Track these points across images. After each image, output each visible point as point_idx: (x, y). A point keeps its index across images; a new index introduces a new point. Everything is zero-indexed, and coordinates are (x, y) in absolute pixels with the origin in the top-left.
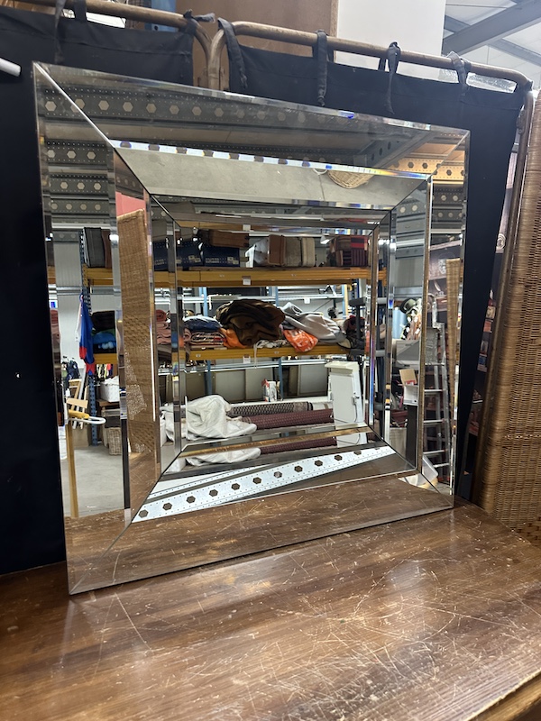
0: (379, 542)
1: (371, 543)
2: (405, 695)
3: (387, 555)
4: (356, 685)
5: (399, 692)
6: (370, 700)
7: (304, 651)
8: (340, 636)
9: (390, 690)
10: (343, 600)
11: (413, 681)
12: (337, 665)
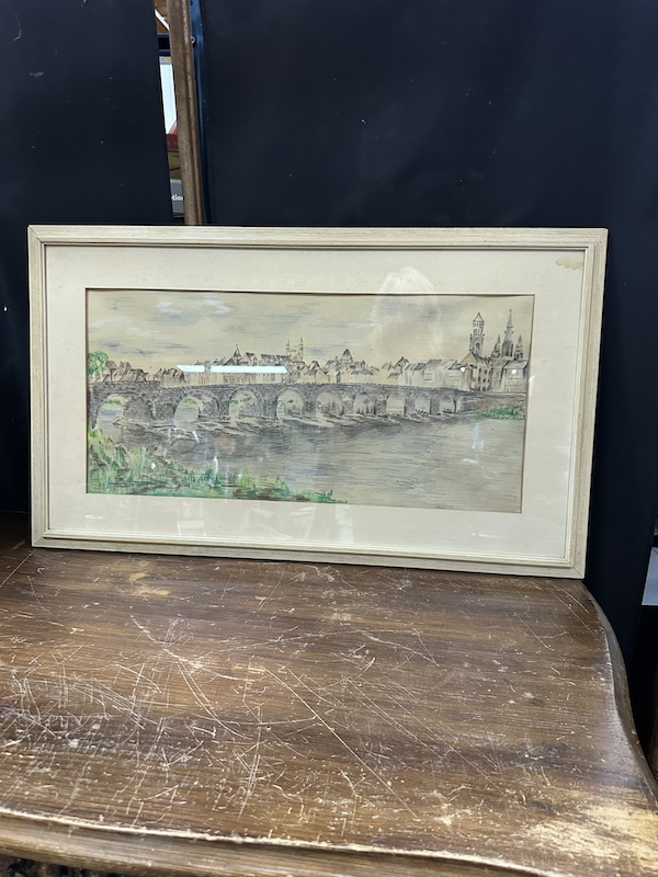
0: (358, 600)
1: (349, 597)
2: (105, 761)
3: (347, 617)
4: (79, 722)
5: (105, 754)
6: (67, 743)
7: (89, 666)
8: (147, 670)
9: (102, 746)
10: (212, 640)
11: (138, 753)
12: (96, 695)
